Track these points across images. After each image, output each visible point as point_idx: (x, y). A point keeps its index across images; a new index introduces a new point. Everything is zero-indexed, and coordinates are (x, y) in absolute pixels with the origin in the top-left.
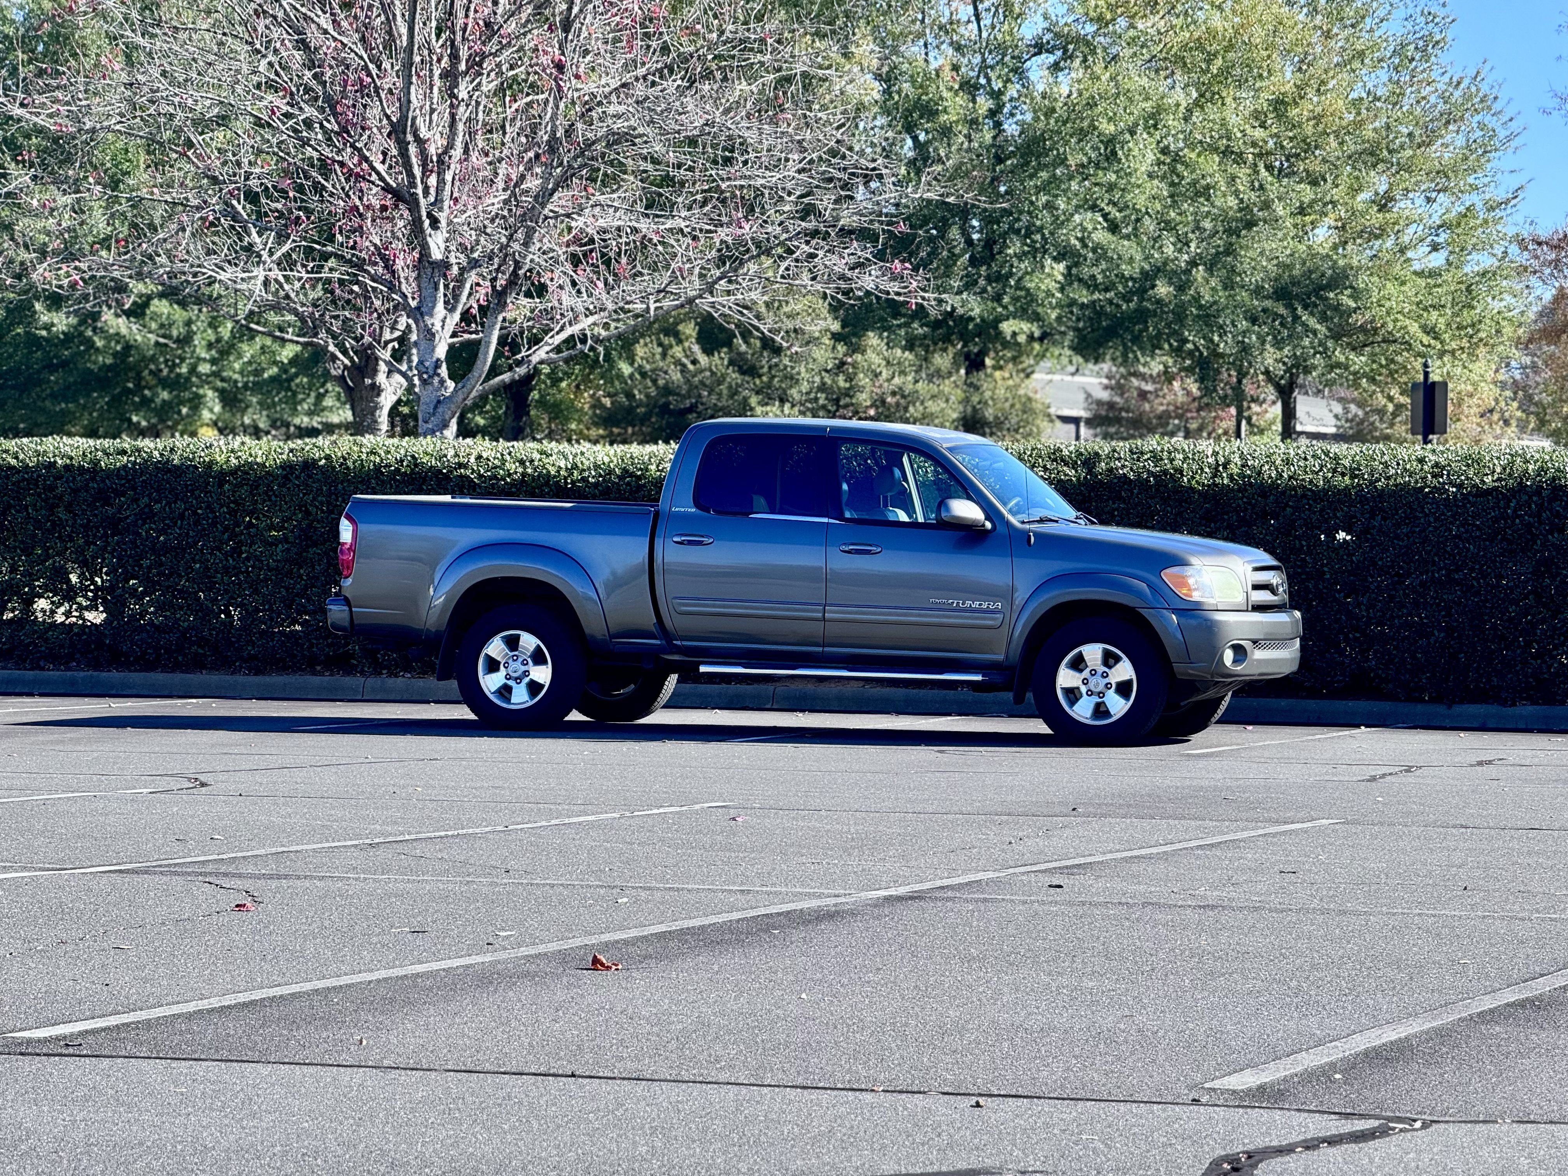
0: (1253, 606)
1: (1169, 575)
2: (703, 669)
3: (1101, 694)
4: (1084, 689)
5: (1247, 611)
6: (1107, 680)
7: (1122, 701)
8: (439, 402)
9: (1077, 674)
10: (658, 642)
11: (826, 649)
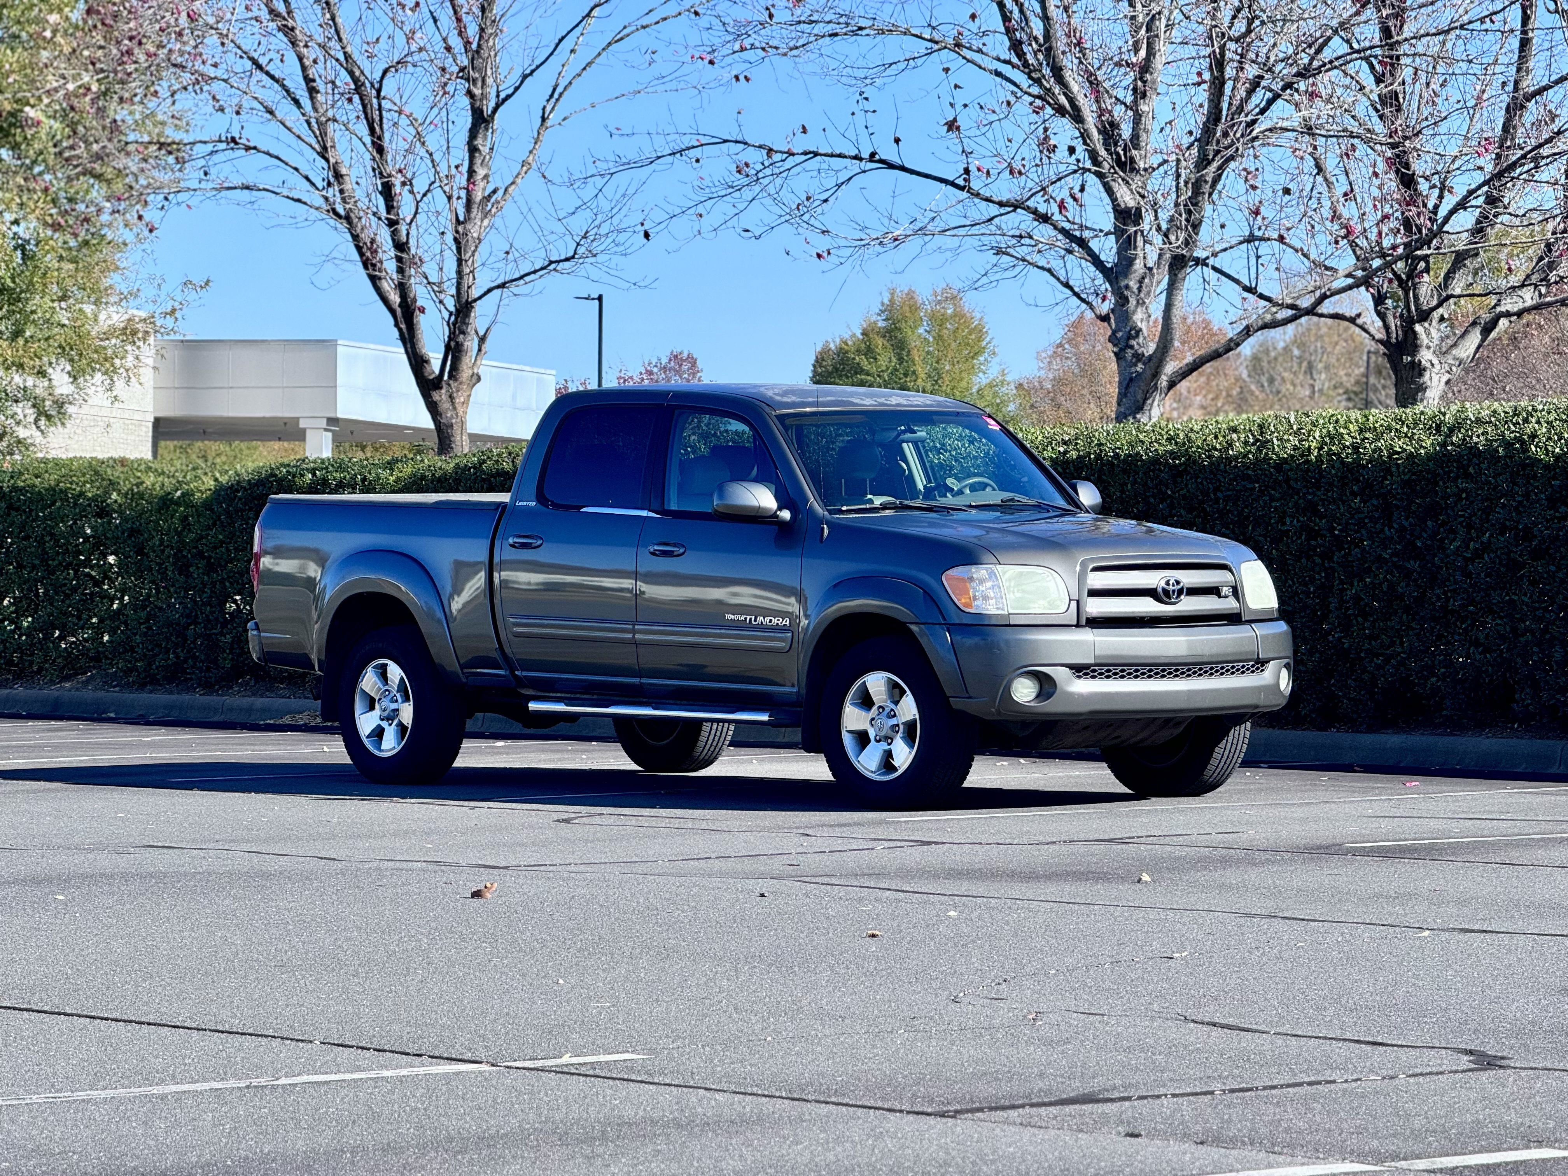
0: (1088, 619)
1: (952, 577)
2: (533, 706)
3: (889, 739)
4: (872, 734)
5: (1078, 625)
6: (894, 721)
7: (907, 749)
8: (1131, 380)
9: (864, 713)
10: (501, 672)
11: (644, 680)
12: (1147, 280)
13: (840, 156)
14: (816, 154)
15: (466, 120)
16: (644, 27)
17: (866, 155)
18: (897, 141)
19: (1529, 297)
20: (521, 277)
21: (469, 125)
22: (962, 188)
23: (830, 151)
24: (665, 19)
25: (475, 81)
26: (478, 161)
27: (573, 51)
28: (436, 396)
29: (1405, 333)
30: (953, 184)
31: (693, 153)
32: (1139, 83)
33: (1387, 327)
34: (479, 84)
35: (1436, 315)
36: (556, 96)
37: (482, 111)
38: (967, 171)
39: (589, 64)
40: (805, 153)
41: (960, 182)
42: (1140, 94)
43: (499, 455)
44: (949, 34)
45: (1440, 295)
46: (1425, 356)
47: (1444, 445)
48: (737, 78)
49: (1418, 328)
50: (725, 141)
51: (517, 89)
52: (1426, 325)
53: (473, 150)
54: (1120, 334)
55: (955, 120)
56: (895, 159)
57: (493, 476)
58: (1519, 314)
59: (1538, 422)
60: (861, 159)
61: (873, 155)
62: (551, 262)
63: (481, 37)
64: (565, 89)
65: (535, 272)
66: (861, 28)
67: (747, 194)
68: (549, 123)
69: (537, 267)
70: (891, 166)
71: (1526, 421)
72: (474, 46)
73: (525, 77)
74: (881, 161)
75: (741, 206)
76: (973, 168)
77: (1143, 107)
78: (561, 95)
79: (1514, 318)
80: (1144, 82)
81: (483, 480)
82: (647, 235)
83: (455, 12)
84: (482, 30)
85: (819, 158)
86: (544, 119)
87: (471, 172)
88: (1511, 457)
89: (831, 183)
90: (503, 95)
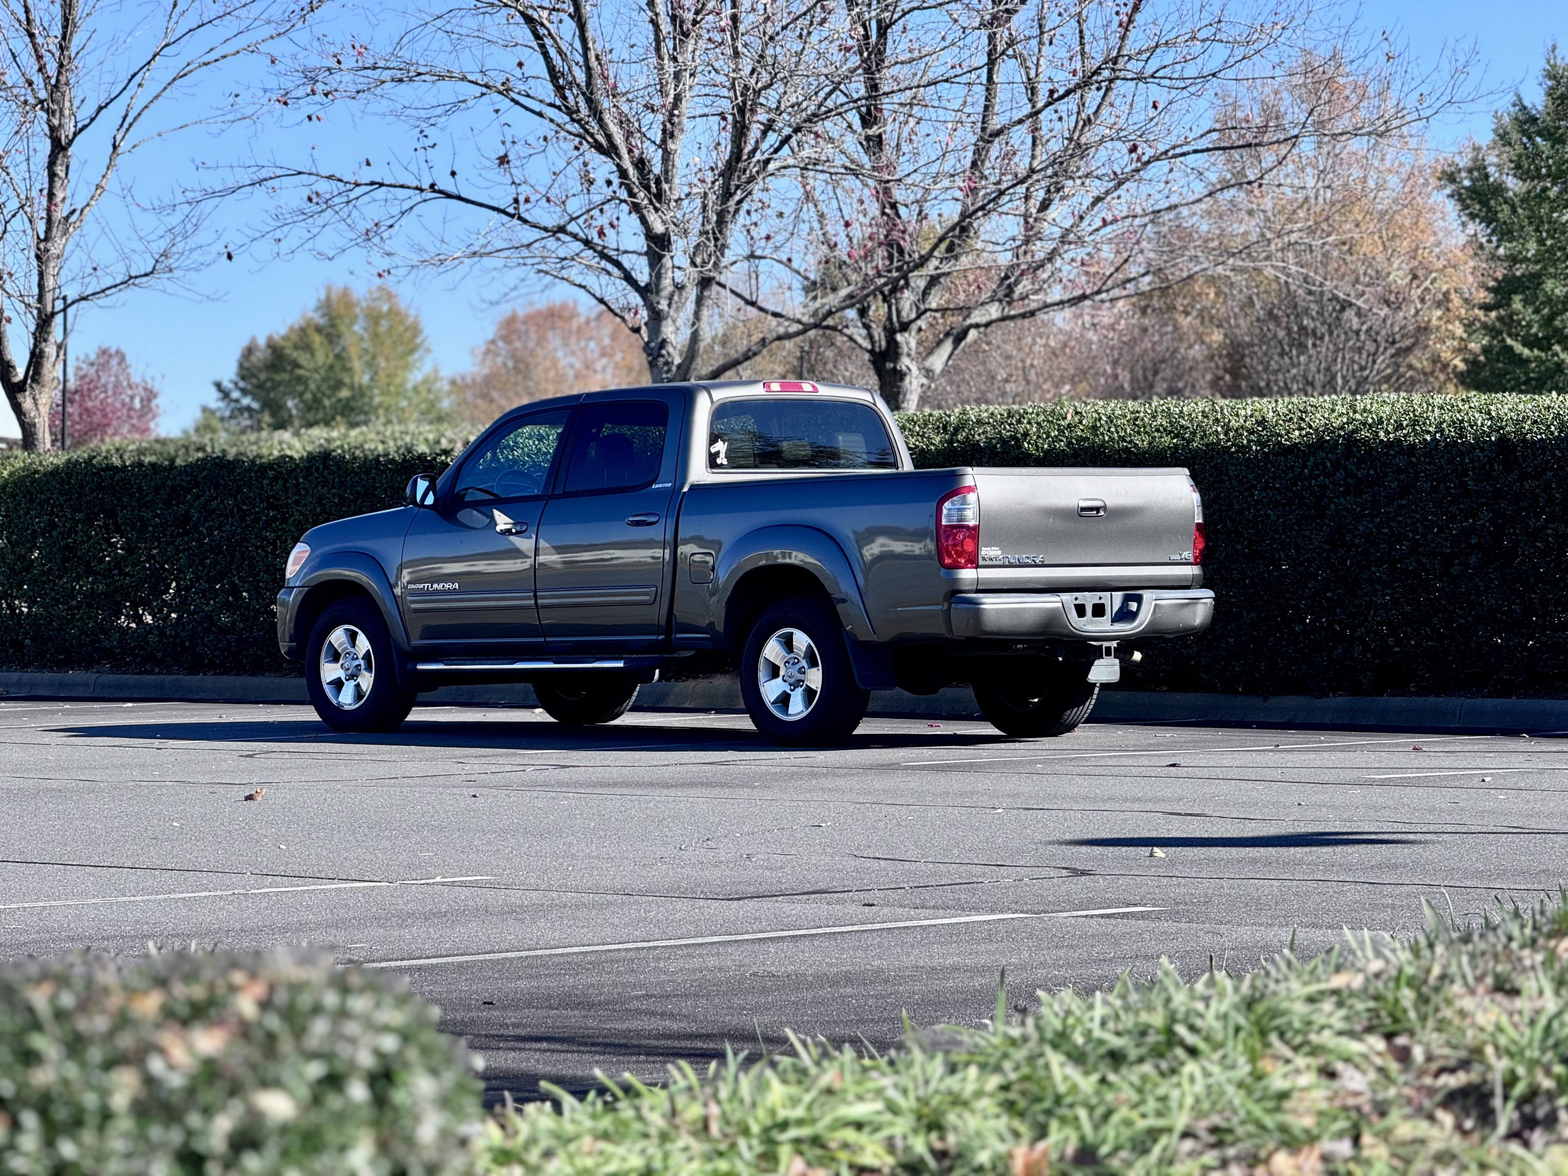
12: (676, 298)
13: (402, 186)
14: (381, 185)
15: (45, 147)
16: (205, 64)
17: (426, 185)
18: (453, 174)
19: (994, 311)
20: (103, 291)
21: (48, 152)
22: (512, 216)
23: (393, 182)
24: (224, 57)
25: (53, 112)
26: (58, 183)
27: (140, 85)
28: (20, 397)
29: (888, 342)
30: (503, 212)
31: (270, 183)
32: (668, 125)
33: (870, 337)
34: (58, 115)
35: (914, 327)
36: (126, 125)
37: (60, 140)
38: (516, 201)
39: (156, 97)
40: (372, 183)
41: (511, 210)
42: (668, 134)
43: (108, 451)
44: (497, 80)
45: (918, 308)
46: (905, 362)
47: (951, 442)
48: (310, 118)
49: (899, 337)
50: (300, 173)
51: (92, 120)
52: (906, 335)
53: (52, 175)
54: (653, 345)
55: (506, 156)
56: (451, 189)
57: (102, 470)
58: (987, 325)
59: (1029, 423)
60: (422, 190)
61: (432, 186)
62: (131, 278)
63: (59, 73)
64: (135, 119)
65: (116, 286)
66: (419, 74)
67: (320, 220)
68: (120, 150)
69: (118, 281)
70: (449, 196)
71: (1019, 422)
72: (53, 81)
73: (101, 109)
74: (440, 192)
75: (315, 231)
76: (521, 199)
77: (671, 146)
78: (131, 125)
79: (982, 329)
80: (673, 124)
81: (94, 474)
82: (230, 257)
83: (36, 51)
84: (61, 65)
85: (384, 188)
86: (115, 147)
87: (51, 196)
88: (1008, 453)
89: (396, 211)
90: (80, 125)
